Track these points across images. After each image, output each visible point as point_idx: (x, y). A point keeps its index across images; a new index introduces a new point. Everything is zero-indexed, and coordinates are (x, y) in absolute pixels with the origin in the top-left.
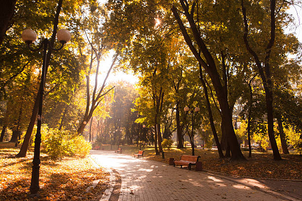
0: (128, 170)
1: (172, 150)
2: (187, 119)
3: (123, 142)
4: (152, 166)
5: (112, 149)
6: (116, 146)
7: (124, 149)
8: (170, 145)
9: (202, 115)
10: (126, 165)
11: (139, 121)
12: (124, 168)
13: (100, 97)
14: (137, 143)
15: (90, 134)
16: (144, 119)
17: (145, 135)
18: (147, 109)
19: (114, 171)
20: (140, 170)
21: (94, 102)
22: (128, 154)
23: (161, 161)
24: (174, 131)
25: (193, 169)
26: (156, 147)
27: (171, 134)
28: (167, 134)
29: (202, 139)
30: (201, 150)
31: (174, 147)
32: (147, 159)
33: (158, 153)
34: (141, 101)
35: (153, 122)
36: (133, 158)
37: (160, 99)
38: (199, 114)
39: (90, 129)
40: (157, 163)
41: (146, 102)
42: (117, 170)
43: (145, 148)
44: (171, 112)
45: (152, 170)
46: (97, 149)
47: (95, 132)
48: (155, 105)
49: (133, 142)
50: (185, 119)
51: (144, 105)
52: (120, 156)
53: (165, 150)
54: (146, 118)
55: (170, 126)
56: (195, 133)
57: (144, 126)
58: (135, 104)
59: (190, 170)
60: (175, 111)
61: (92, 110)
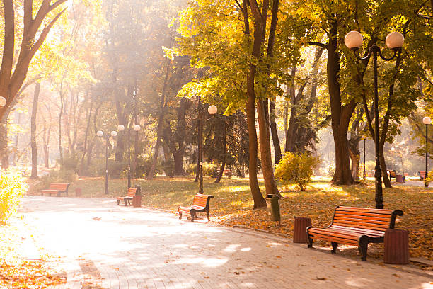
0: (140, 263)
1: (314, 191)
2: (368, 79)
3: (147, 169)
4: (231, 249)
5: (107, 192)
6: (122, 182)
7: (152, 190)
8: (307, 173)
9: (424, 64)
10: (138, 245)
11: (194, 90)
12: (128, 254)
13: (51, 8)
14: (199, 170)
15: (34, 145)
16: (208, 84)
17: (221, 141)
18: (223, 47)
19: (88, 268)
20: (180, 262)
21: (31, 25)
22: (161, 205)
23: (268, 230)
24: (324, 124)
25: (376, 257)
26: (254, 183)
27: (312, 135)
28: (300, 136)
29: (420, 152)
30: (417, 190)
31: (322, 180)
32: (222, 224)
33: (259, 202)
34: (198, 17)
35: (241, 95)
36: (176, 220)
37: (265, 10)
38: (409, 62)
39: (34, 127)
40: (250, 236)
41: (217, 23)
42: (97, 265)
43: (222, 185)
44: (310, 61)
45: (224, 261)
46: (59, 195)
47: (54, 136)
48: (247, 32)
49: (185, 167)
50: (359, 79)
51: (211, 33)
52: (131, 213)
53: (287, 192)
54: (215, 80)
55: (308, 108)
56: (395, 131)
57: (212, 109)
58: (178, 31)
59: (364, 259)
60: (325, 53)
61: (27, 54)
